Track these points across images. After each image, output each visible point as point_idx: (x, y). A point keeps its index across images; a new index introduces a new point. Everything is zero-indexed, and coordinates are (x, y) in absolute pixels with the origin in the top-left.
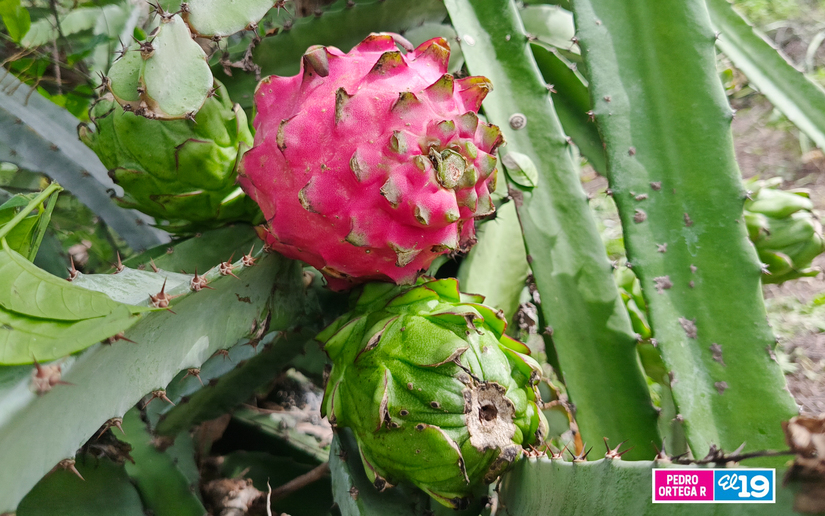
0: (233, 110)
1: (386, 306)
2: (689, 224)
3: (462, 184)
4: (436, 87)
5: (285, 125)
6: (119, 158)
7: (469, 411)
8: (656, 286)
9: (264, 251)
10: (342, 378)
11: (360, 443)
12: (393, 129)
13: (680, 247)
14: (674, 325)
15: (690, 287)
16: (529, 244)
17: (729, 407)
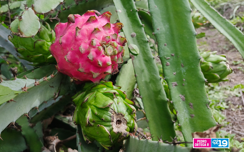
0: (51, 32)
1: (91, 89)
2: (183, 67)
3: (112, 54)
4: (105, 26)
5: (62, 37)
6: (19, 45)
7: (113, 121)
8: (172, 85)
9: (57, 73)
10: (78, 110)
11: (82, 129)
12: (92, 38)
13: (180, 73)
14: (178, 97)
15: (183, 85)
16: (135, 71)
17: (195, 122)
